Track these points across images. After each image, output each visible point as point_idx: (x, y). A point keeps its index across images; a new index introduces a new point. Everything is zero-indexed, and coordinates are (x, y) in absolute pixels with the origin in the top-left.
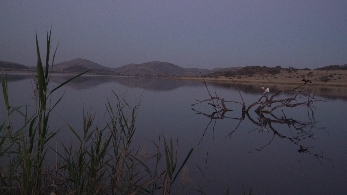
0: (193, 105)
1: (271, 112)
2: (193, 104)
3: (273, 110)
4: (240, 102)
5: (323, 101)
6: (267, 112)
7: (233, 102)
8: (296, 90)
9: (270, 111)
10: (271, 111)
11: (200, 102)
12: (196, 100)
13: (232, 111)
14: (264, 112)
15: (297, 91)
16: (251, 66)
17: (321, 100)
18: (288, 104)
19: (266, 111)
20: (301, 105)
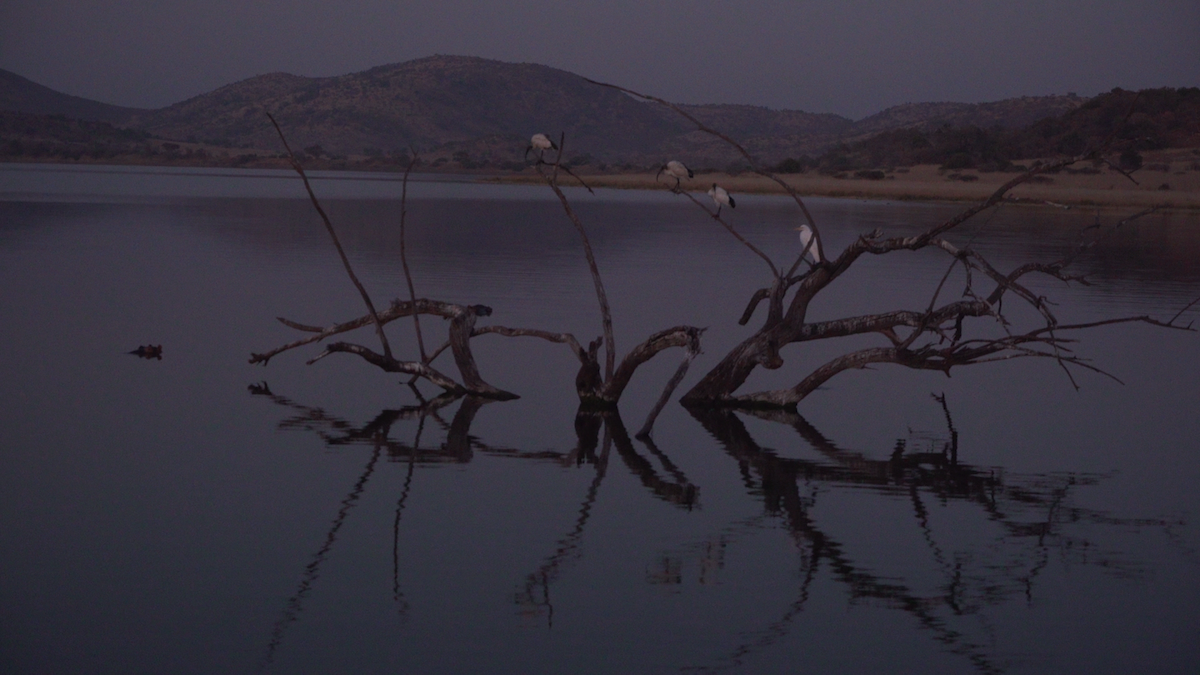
0: (258, 359)
1: (791, 408)
2: (265, 351)
3: (805, 388)
4: (571, 336)
5: (1156, 322)
6: (766, 407)
7: (529, 333)
8: (944, 243)
9: (783, 399)
10: (794, 398)
11: (309, 336)
12: (288, 323)
13: (515, 397)
14: (749, 405)
15: (951, 247)
16: (1141, 93)
17: (1146, 319)
18: (913, 347)
19: (760, 398)
20: (1008, 352)
